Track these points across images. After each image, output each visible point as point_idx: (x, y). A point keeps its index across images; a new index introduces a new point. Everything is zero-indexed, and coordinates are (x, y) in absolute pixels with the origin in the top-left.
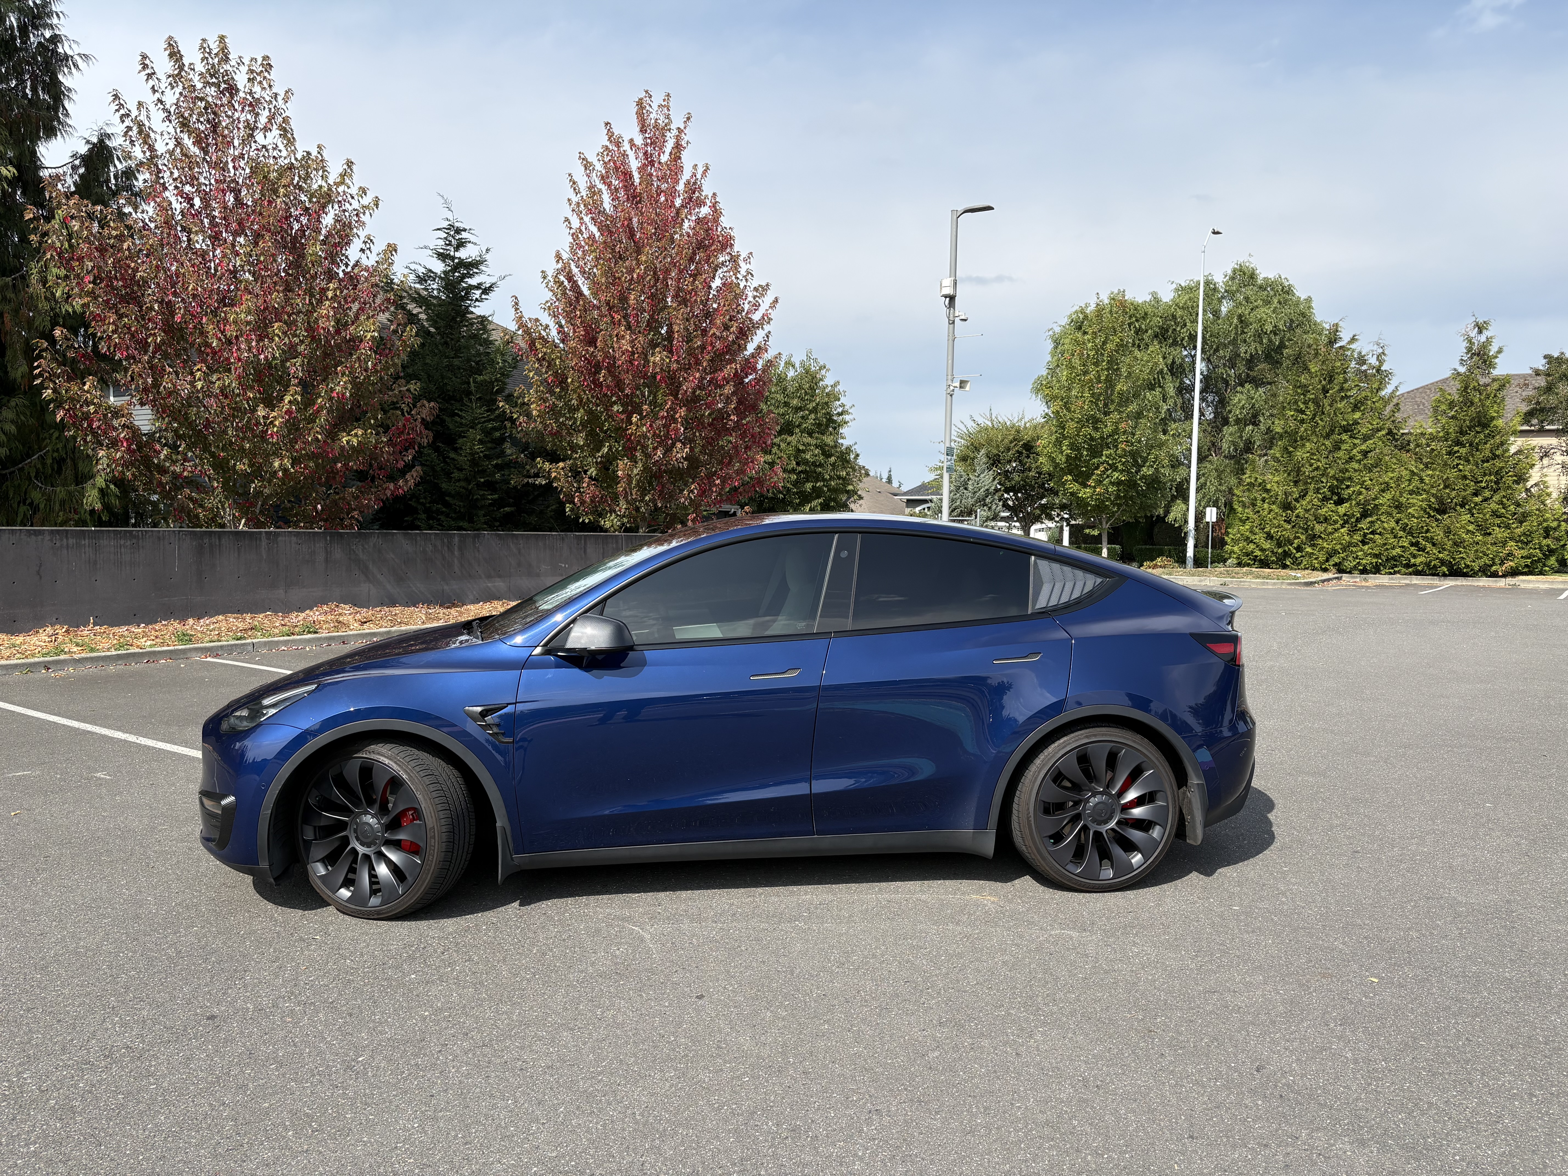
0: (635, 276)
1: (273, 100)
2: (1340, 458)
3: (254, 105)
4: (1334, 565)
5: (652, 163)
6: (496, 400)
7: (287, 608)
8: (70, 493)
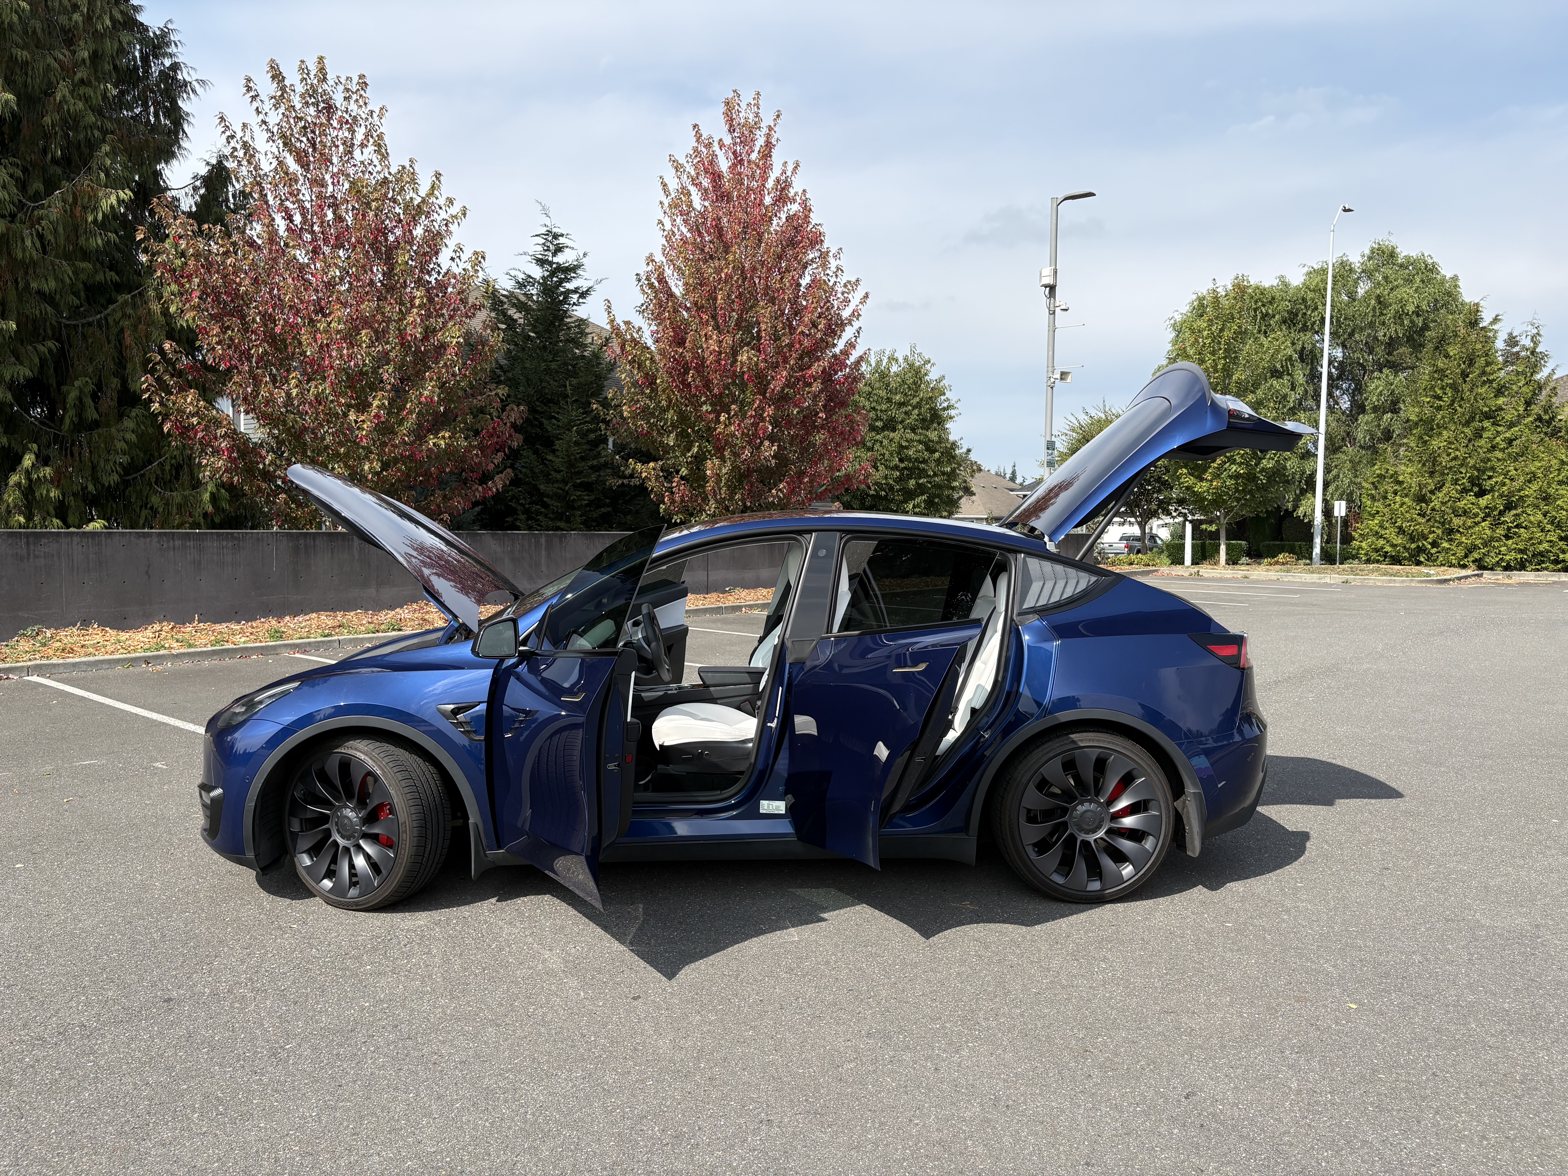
0: (723, 276)
1: (369, 117)
2: (1481, 447)
3: (352, 124)
4: (1473, 562)
5: (741, 162)
6: (590, 403)
7: (378, 606)
8: (185, 497)
